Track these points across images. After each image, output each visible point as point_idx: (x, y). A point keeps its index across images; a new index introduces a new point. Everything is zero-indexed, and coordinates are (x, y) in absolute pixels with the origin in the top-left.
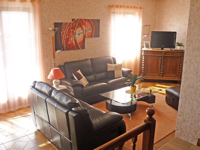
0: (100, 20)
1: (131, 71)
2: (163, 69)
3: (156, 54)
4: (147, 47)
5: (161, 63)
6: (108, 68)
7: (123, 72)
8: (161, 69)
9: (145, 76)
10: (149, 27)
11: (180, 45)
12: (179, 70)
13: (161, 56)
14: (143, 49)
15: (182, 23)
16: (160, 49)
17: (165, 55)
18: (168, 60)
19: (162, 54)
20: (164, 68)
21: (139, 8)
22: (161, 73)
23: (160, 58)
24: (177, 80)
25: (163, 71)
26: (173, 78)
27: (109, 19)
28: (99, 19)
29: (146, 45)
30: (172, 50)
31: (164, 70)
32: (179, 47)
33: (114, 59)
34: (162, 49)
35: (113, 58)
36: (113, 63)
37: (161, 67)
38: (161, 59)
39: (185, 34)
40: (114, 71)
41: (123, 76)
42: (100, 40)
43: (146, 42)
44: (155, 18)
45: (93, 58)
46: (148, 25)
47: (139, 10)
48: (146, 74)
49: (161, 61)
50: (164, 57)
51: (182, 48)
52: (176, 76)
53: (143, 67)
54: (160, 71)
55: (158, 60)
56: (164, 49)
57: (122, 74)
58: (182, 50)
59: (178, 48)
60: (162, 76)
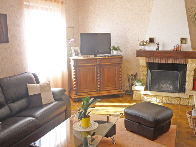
0: (7, 16)
1: (65, 91)
2: (100, 82)
3: (90, 63)
4: (77, 54)
5: (97, 74)
6: (29, 91)
7: (54, 94)
8: (97, 82)
9: (79, 94)
10: (73, 29)
11: (116, 49)
12: (119, 81)
13: (96, 66)
14: (71, 58)
15: (113, 23)
16: (93, 56)
17: (101, 63)
18: (105, 69)
19: (97, 63)
20: (101, 80)
21: (60, 3)
22: (98, 88)
23: (96, 67)
24: (118, 93)
25: (100, 85)
26: (113, 91)
27: (21, 15)
28: (4, 13)
29: (75, 52)
30: (109, 56)
31: (102, 82)
32: (116, 51)
33: (35, 76)
34: (95, 56)
35: (33, 74)
36: (35, 82)
37: (97, 80)
38: (97, 69)
39: (118, 36)
40: (40, 94)
41: (56, 100)
42: (9, 47)
43: (75, 48)
44: (78, 18)
45: (3, 78)
46: (71, 26)
47: (60, 5)
48: (80, 91)
49: (97, 72)
50: (100, 66)
51: (120, 53)
52: (116, 88)
53: (74, 83)
54: (97, 85)
55: (93, 71)
56: (98, 55)
57: (53, 98)
58: (120, 56)
59: (115, 53)
60: (100, 91)
